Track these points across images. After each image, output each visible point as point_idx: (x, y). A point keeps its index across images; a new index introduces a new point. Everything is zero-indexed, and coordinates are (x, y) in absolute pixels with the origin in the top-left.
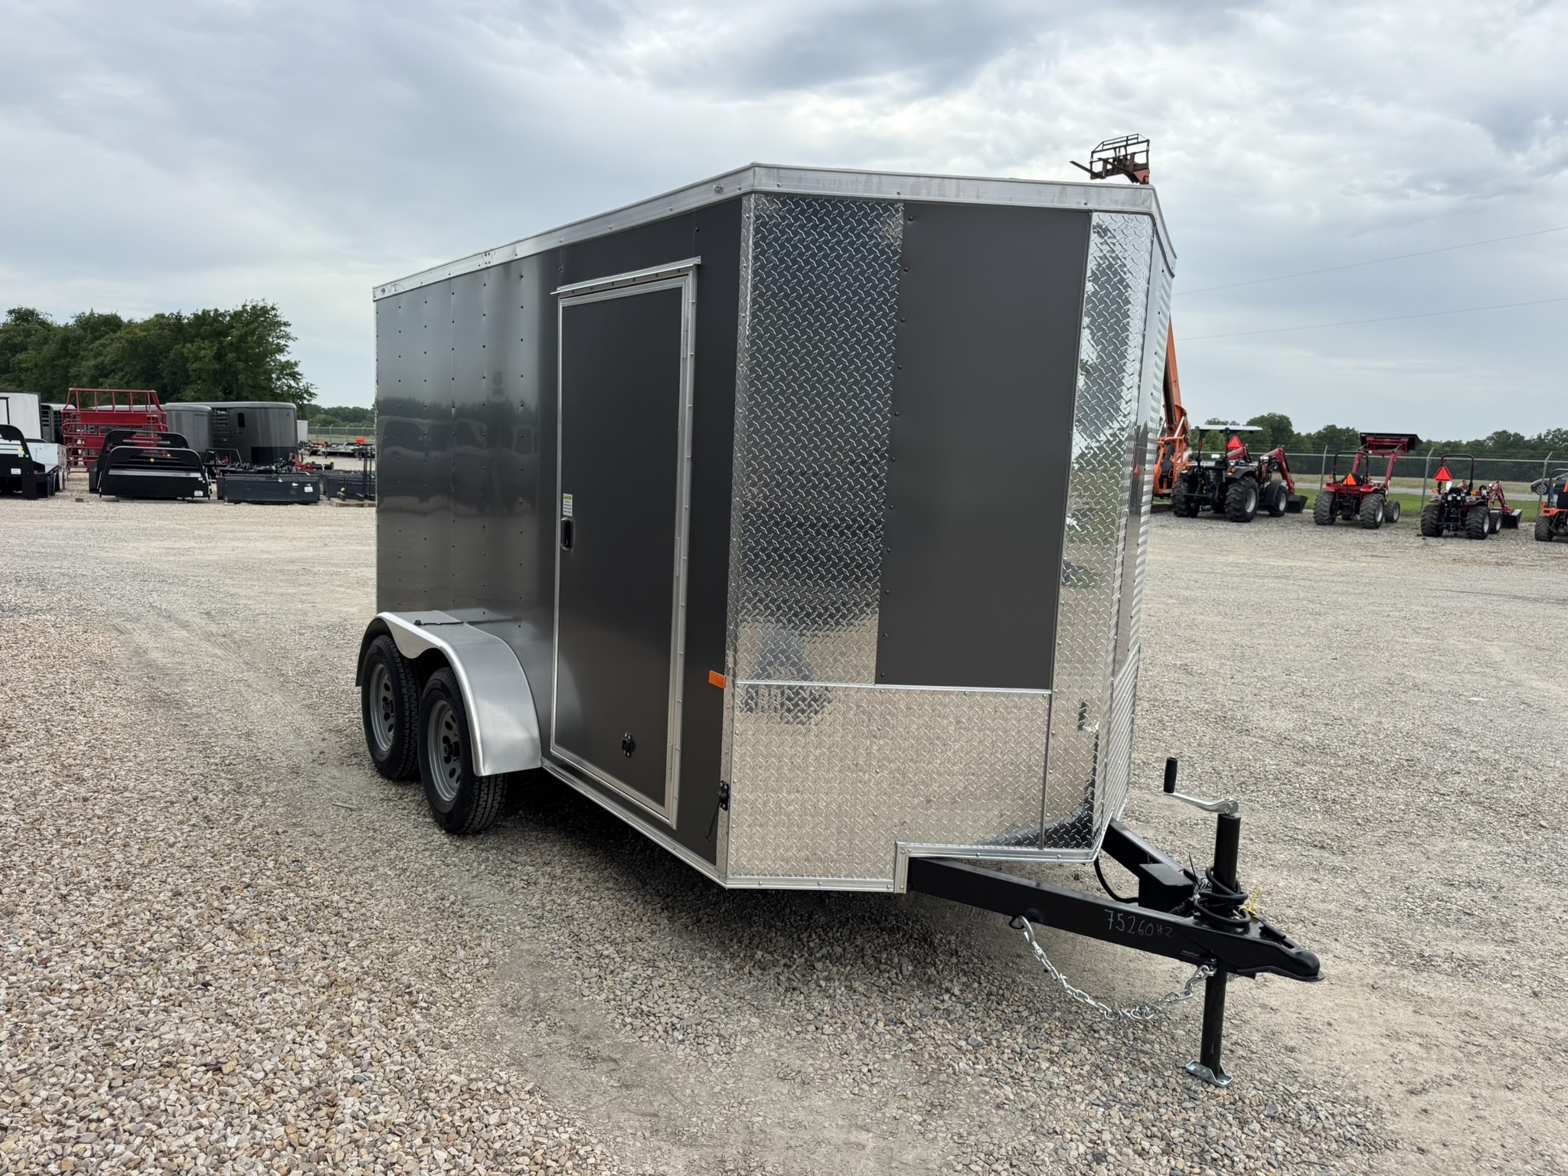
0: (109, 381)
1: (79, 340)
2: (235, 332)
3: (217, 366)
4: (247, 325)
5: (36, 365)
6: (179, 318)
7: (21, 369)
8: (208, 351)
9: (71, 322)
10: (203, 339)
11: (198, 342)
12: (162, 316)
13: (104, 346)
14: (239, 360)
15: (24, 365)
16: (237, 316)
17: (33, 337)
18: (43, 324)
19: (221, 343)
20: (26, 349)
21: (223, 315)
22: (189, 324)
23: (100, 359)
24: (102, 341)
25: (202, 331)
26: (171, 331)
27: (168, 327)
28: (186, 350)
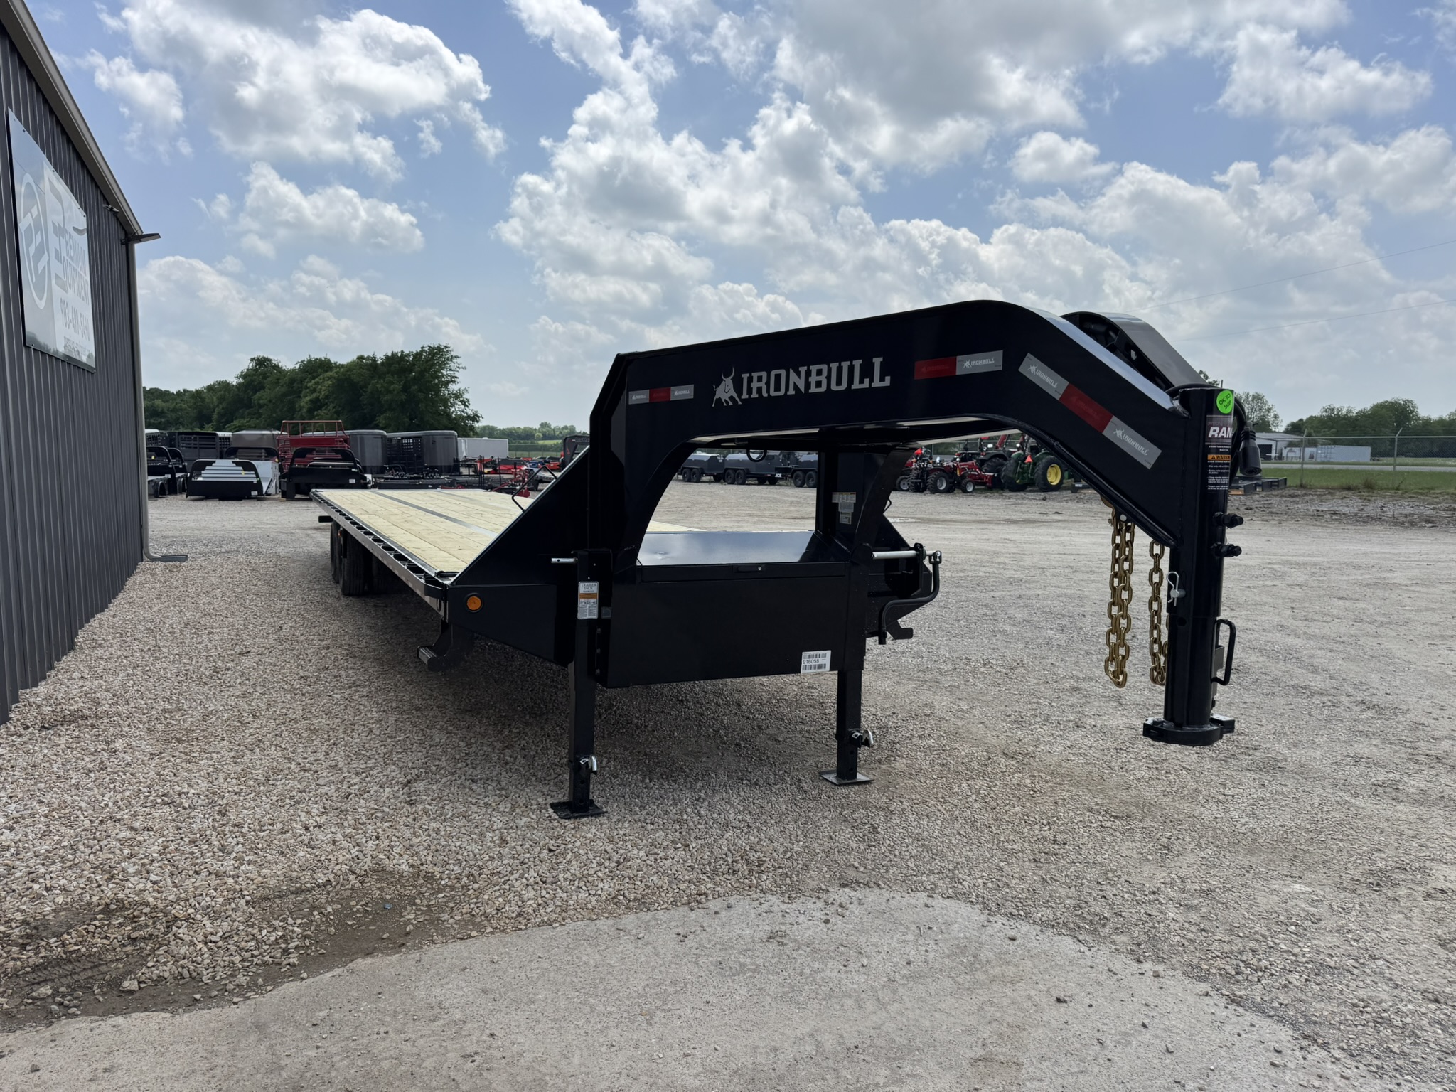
0: (321, 413)
1: (302, 381)
2: (417, 368)
3: (404, 397)
4: (427, 361)
5: (270, 401)
6: (374, 360)
7: (261, 406)
8: (397, 386)
9: (297, 366)
10: (393, 375)
11: (389, 377)
12: (361, 358)
13: (318, 383)
14: (420, 391)
15: (261, 402)
16: (418, 356)
17: (269, 379)
18: (276, 367)
19: (406, 378)
20: (263, 388)
21: (408, 355)
22: (382, 363)
23: (314, 395)
24: (317, 380)
25: (392, 368)
26: (368, 370)
27: (366, 367)
28: (379, 386)
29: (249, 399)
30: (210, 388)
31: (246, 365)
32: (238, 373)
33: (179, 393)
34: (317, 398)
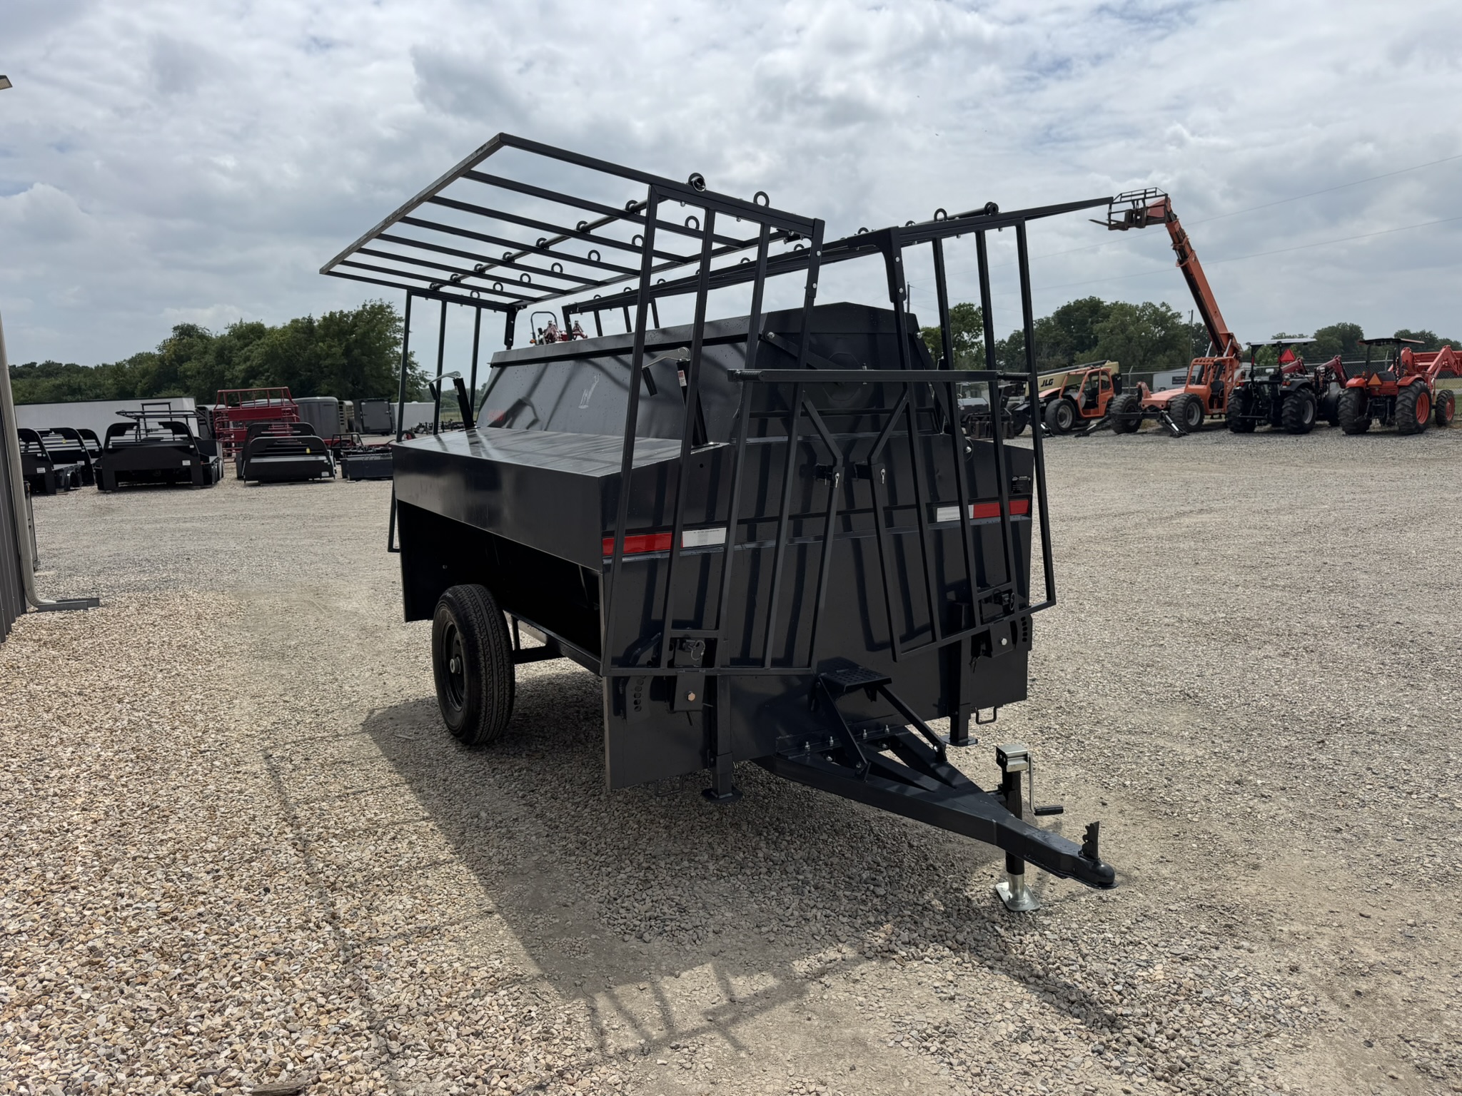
0: (260, 380)
2: (358, 330)
3: (345, 361)
4: (368, 323)
8: (337, 350)
9: (226, 332)
10: (331, 338)
11: (327, 340)
13: (250, 351)
14: (363, 354)
16: (358, 316)
17: (196, 349)
18: (202, 337)
19: (347, 340)
20: (189, 359)
21: (347, 316)
22: (319, 325)
23: (248, 364)
24: (250, 347)
25: (331, 330)
26: (304, 333)
27: (304, 329)
28: (318, 349)
29: (176, 371)
30: (131, 361)
31: (170, 335)
32: (160, 343)
33: (97, 368)
34: (251, 367)
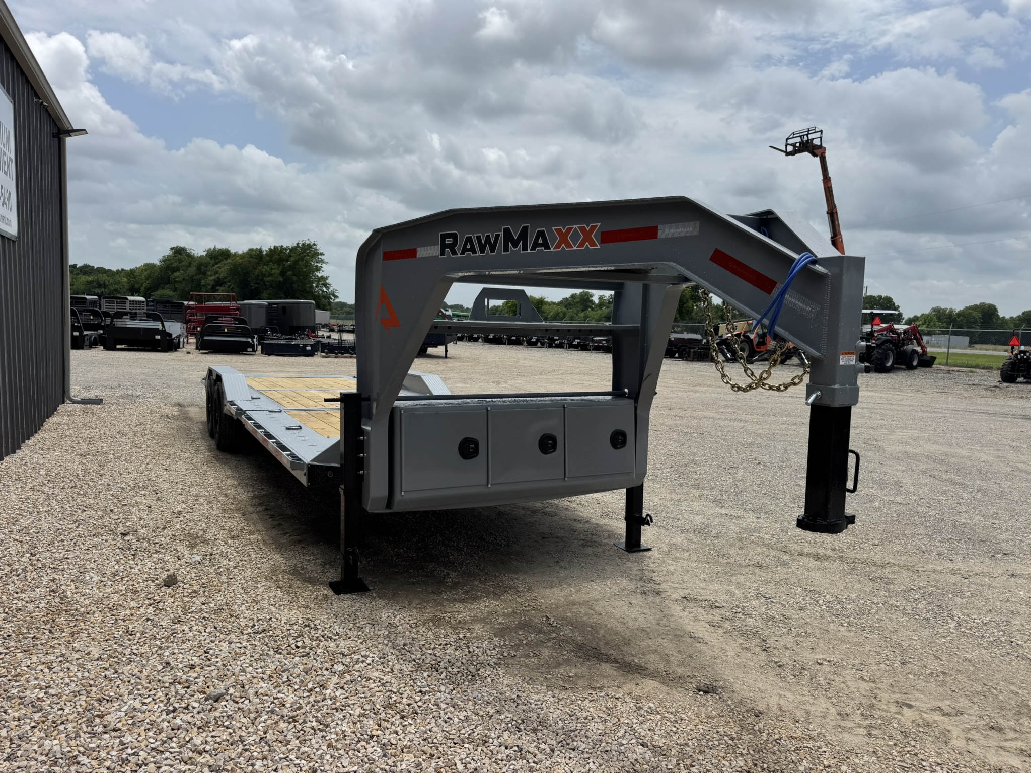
0: (222, 288)
1: (207, 265)
2: (292, 259)
3: (281, 279)
4: (299, 254)
5: (184, 279)
6: (261, 251)
7: (177, 282)
8: (276, 271)
9: (204, 254)
10: (274, 263)
11: (270, 264)
12: (251, 250)
13: (220, 268)
14: (294, 275)
15: (177, 279)
16: (293, 249)
17: (183, 263)
18: (189, 255)
19: (284, 265)
20: (179, 270)
21: (286, 249)
22: (267, 254)
23: (217, 275)
24: (219, 265)
25: (274, 258)
27: (255, 256)
28: (264, 270)
29: (169, 277)
30: (140, 268)
34: (218, 278)
